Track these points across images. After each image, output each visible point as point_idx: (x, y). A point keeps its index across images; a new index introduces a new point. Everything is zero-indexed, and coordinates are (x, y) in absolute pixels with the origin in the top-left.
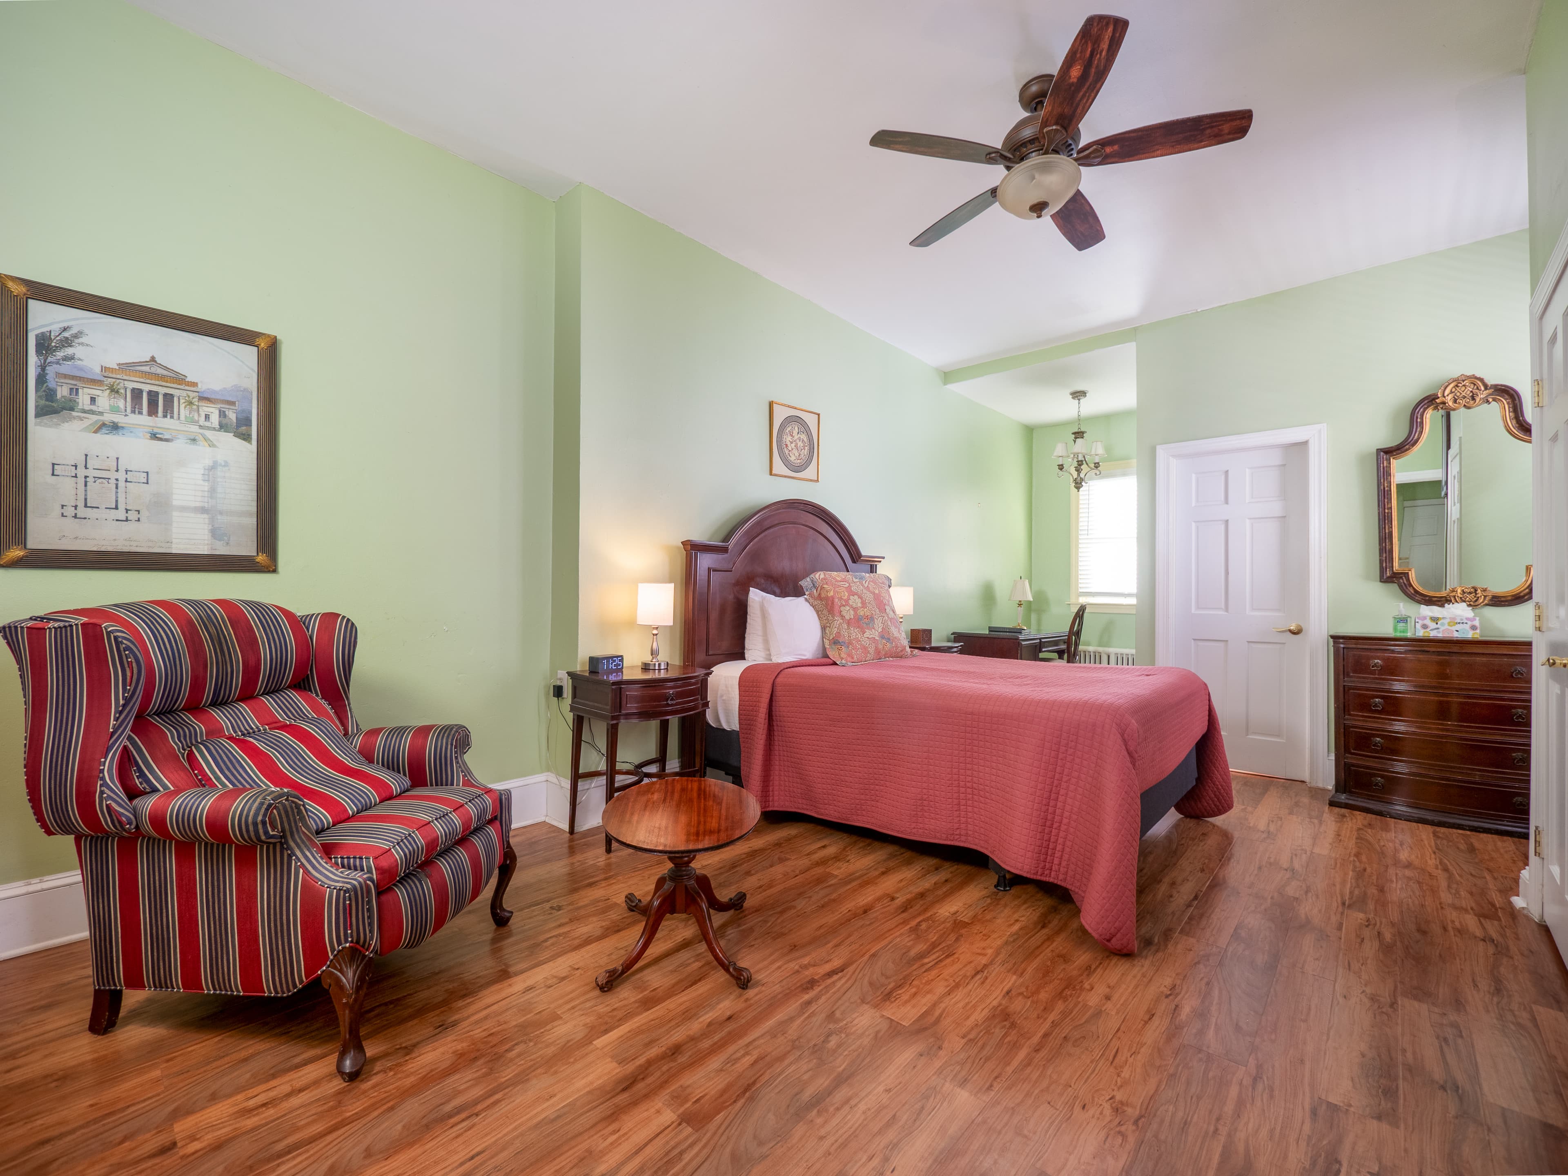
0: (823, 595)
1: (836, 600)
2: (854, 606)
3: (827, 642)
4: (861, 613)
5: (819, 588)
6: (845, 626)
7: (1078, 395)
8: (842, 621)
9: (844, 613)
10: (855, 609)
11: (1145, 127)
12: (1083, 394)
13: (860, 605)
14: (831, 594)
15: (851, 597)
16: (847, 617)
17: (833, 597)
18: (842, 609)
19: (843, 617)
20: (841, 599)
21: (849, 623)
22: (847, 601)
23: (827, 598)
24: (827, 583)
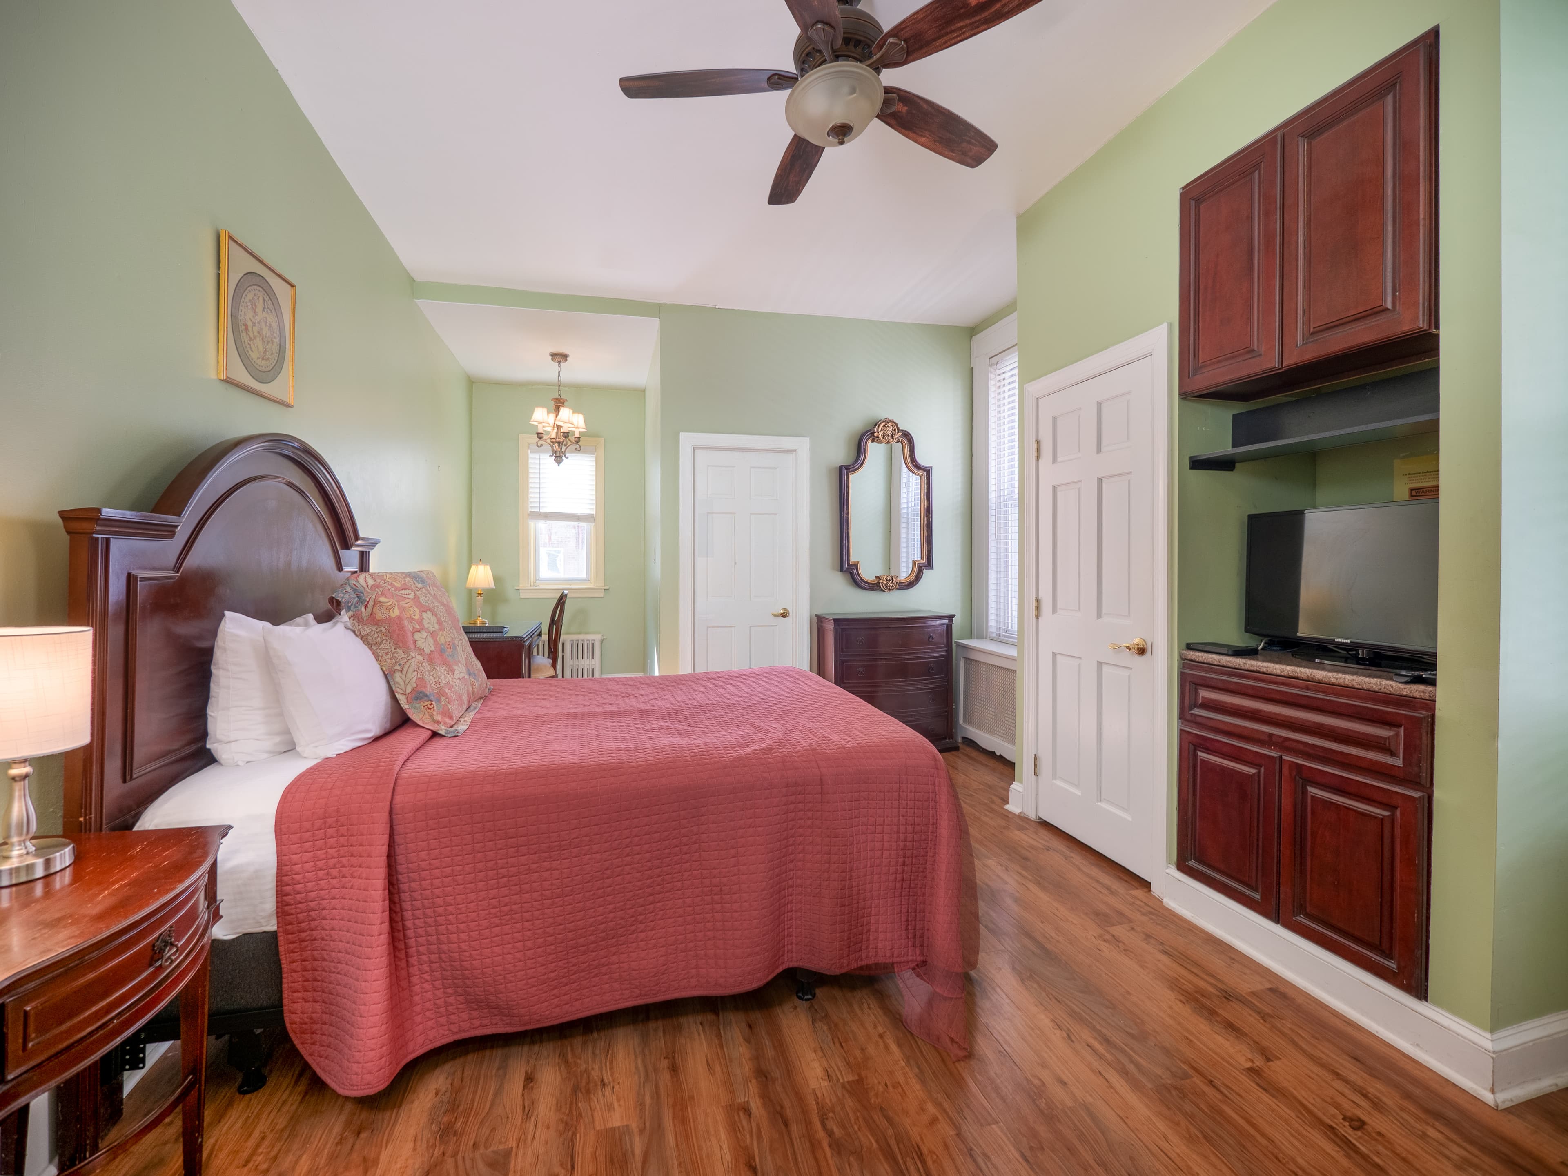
0: (379, 616)
1: (406, 623)
2: (432, 630)
3: (402, 699)
4: (442, 639)
5: (371, 603)
6: (426, 665)
7: (560, 357)
8: (420, 658)
9: (420, 644)
10: (433, 634)
11: (938, 105)
12: (565, 357)
13: (437, 627)
14: (395, 613)
15: (424, 615)
16: (427, 651)
17: (399, 618)
18: (417, 636)
19: (420, 650)
20: (411, 620)
21: (430, 659)
22: (420, 621)
23: (389, 621)
24: (383, 594)
